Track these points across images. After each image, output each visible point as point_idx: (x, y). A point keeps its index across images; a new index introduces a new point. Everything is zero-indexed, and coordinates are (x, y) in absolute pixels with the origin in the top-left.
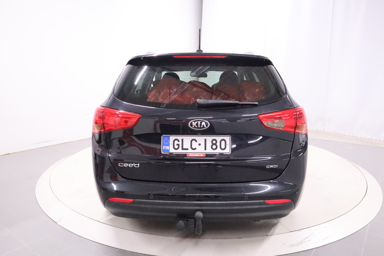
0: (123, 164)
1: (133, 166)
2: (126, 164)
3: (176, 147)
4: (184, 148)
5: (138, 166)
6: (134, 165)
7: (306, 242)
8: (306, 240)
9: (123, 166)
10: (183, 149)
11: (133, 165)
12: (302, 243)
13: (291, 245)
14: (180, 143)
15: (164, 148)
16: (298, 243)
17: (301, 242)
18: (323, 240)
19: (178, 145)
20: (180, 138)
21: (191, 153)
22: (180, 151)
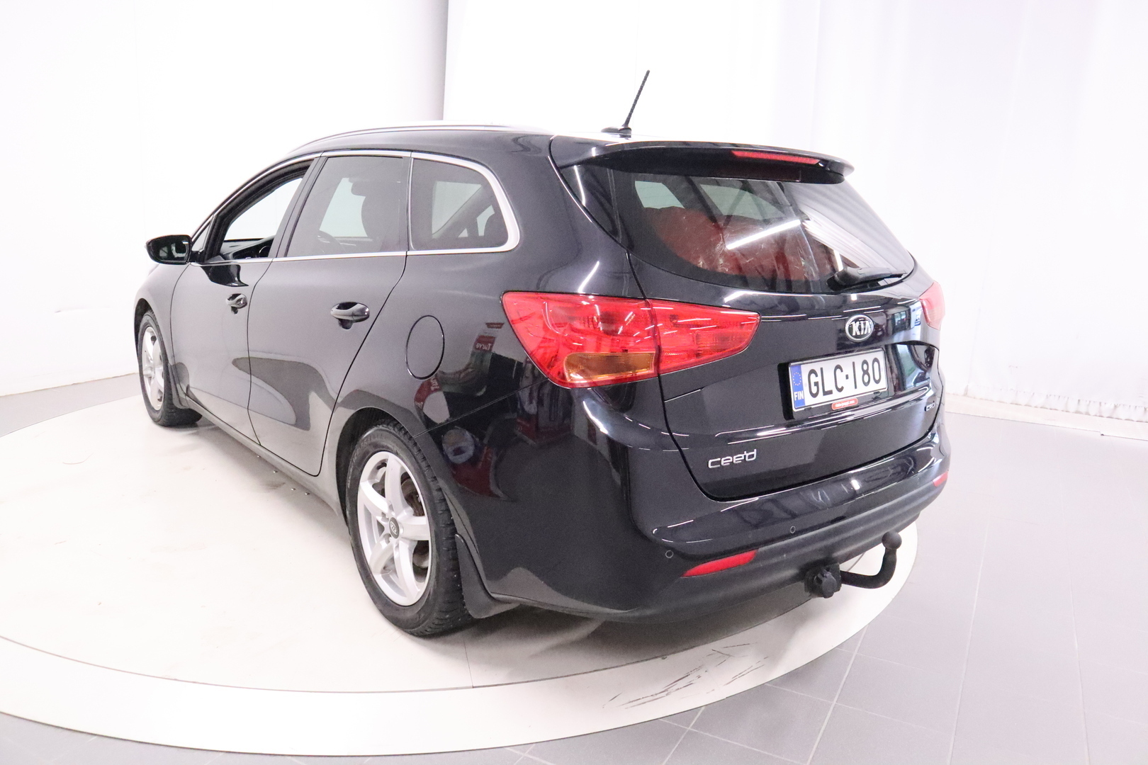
0: (719, 459)
1: (743, 458)
2: (728, 458)
3: (814, 390)
4: (826, 390)
5: (753, 456)
6: (745, 456)
7: (679, 689)
9: (719, 466)
10: (825, 393)
11: (743, 455)
12: (666, 692)
13: (633, 701)
14: (819, 379)
15: (796, 396)
16: (656, 694)
17: (663, 690)
19: (816, 384)
20: (816, 366)
21: (839, 400)
22: (821, 399)
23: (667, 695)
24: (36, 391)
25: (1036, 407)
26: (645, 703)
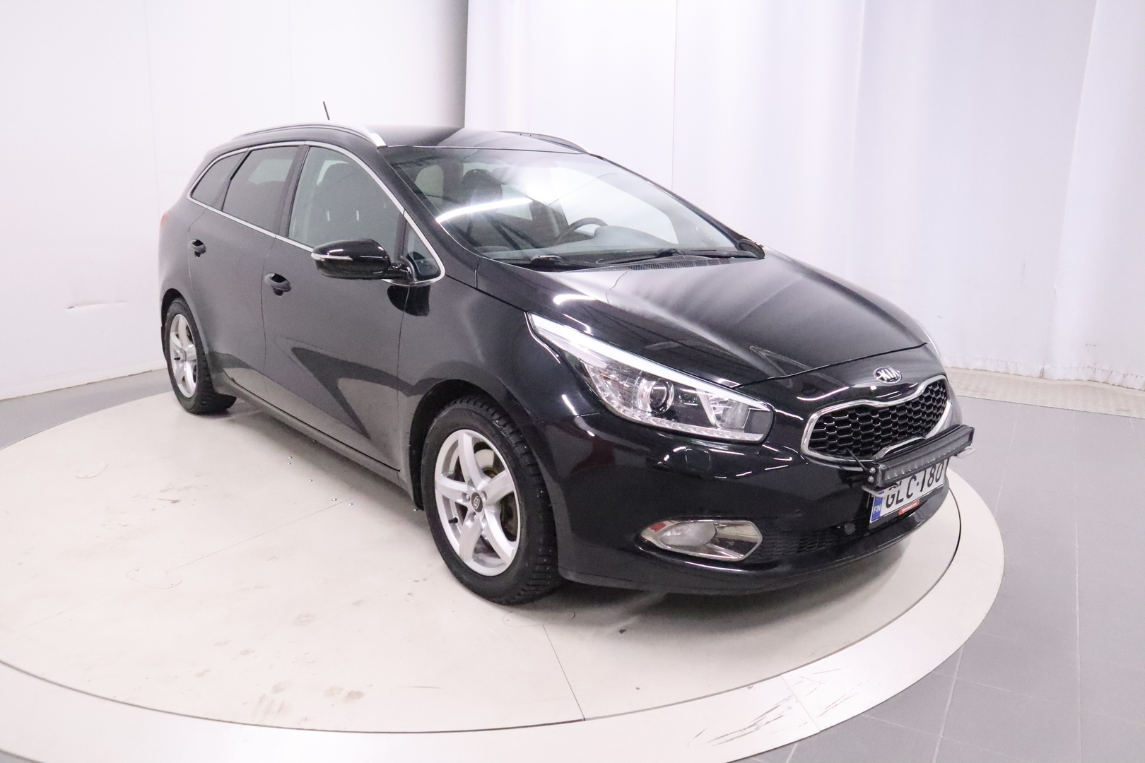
7: (768, 722)
8: (770, 717)
12: (755, 727)
13: (719, 738)
16: (745, 729)
17: (752, 724)
18: (823, 714)
23: (757, 729)
24: (49, 392)
25: (1114, 385)
26: (733, 739)
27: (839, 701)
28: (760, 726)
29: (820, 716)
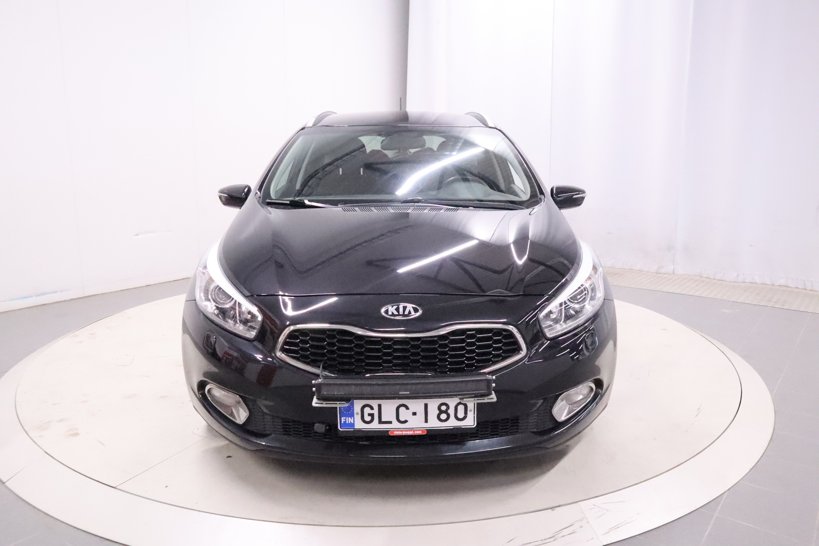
7: (564, 536)
8: (565, 532)
12: (553, 538)
16: (545, 539)
17: (551, 536)
18: (606, 533)
27: (621, 525)
28: (557, 538)
29: (604, 534)
